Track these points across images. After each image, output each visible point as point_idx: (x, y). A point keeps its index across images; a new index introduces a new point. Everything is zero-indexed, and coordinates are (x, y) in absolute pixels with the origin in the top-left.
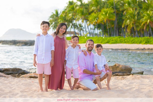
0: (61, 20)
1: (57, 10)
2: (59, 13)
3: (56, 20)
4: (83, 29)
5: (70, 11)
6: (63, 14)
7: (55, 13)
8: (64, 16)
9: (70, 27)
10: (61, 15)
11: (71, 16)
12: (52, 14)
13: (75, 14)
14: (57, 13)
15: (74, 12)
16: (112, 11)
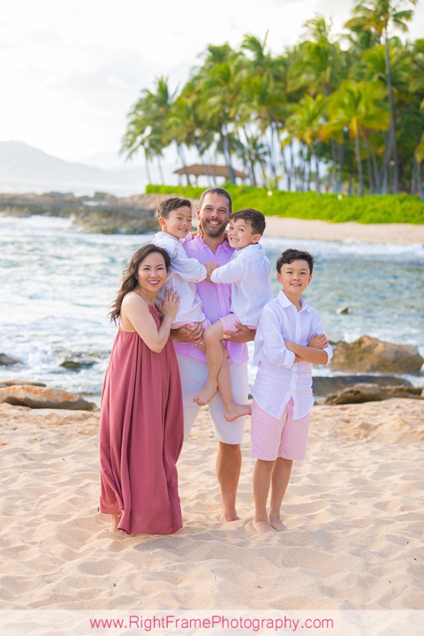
0: (179, 121)
1: (164, 80)
2: (171, 91)
3: (157, 118)
4: (262, 157)
5: (212, 84)
6: (188, 97)
7: (154, 90)
8: (189, 102)
9: (213, 147)
10: (179, 98)
11: (218, 107)
12: (144, 95)
13: (234, 98)
14: (164, 90)
15: (231, 92)
16: (380, 93)
